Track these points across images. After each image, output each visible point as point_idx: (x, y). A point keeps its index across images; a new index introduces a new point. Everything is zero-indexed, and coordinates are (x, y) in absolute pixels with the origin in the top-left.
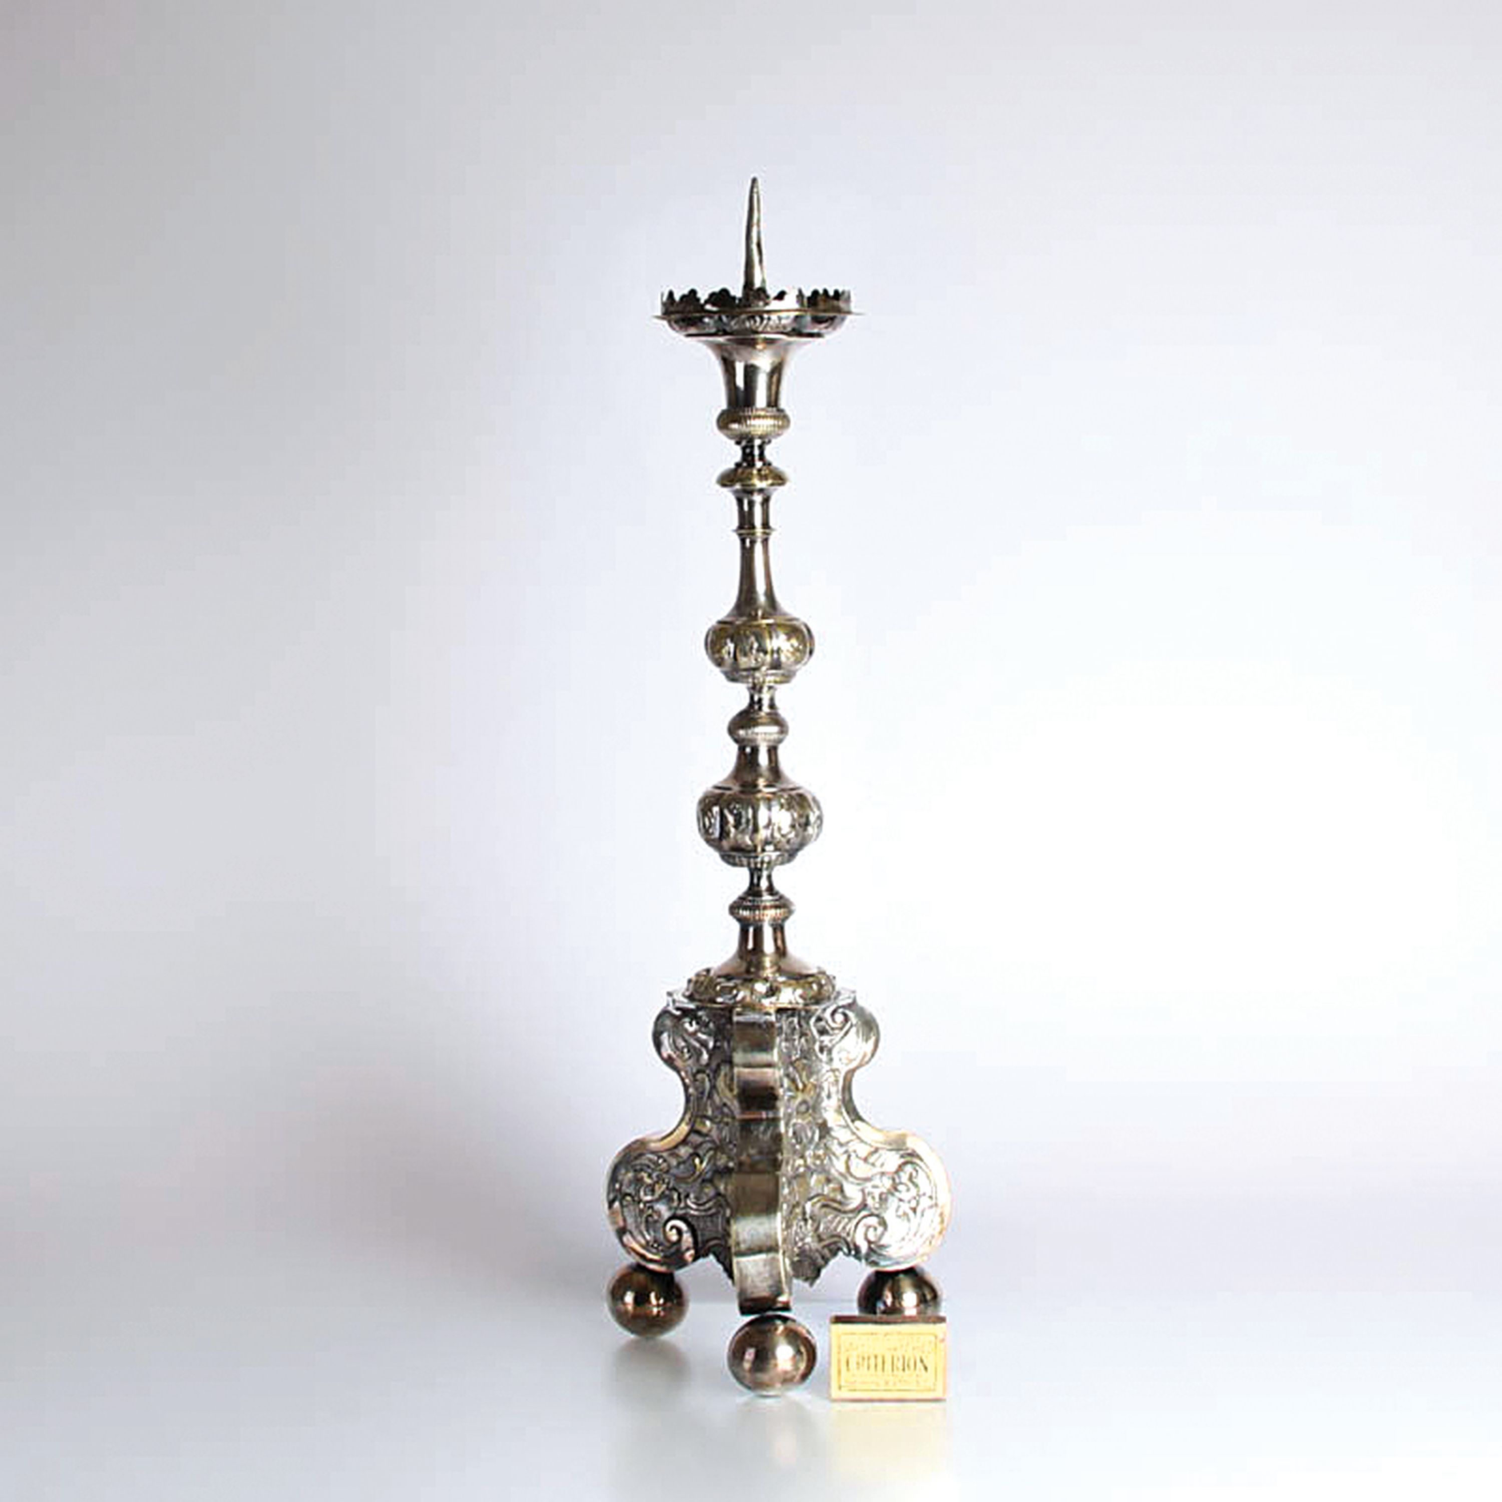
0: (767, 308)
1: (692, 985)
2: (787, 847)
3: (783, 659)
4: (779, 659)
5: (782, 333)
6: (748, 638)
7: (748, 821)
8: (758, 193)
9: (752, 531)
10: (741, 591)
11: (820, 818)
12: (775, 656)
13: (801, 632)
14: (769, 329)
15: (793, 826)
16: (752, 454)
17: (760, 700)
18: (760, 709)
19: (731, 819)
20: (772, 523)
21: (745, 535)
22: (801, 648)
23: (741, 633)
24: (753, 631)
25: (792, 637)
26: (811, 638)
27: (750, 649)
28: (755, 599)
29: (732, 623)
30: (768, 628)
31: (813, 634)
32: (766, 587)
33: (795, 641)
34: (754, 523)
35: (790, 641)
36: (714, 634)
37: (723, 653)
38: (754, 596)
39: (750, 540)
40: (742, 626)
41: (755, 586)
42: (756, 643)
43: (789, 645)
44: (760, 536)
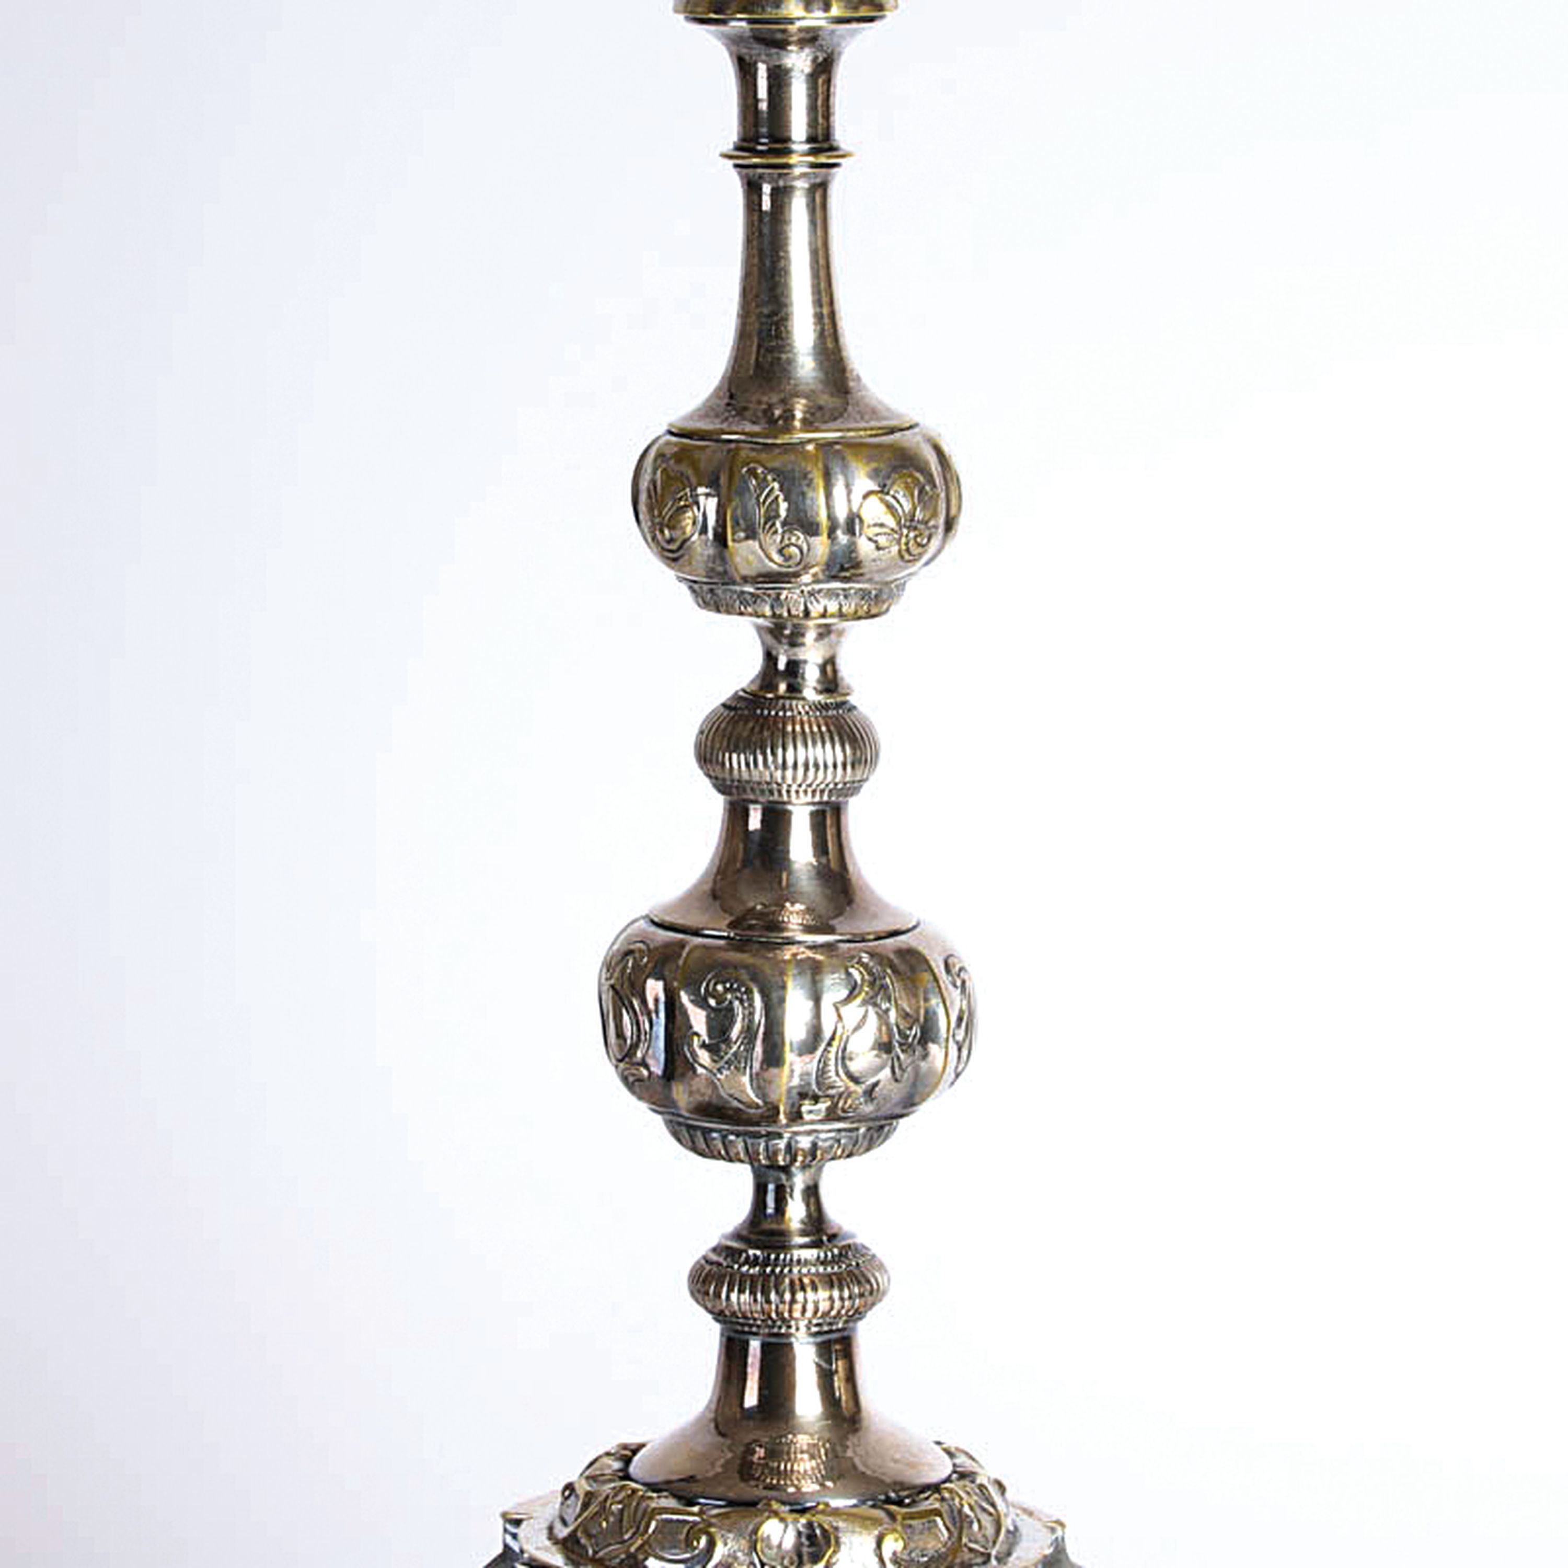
1: (575, 1506)
2: (868, 1109)
3: (865, 548)
4: (851, 548)
6: (762, 484)
7: (749, 1033)
9: (778, 159)
10: (743, 335)
11: (966, 1020)
12: (842, 538)
13: (922, 466)
15: (885, 1047)
17: (794, 668)
18: (794, 689)
19: (698, 1019)
20: (841, 135)
21: (760, 171)
22: (919, 515)
23: (742, 467)
24: (776, 464)
25: (893, 483)
26: (950, 484)
27: (765, 516)
28: (785, 366)
29: (715, 437)
30: (820, 456)
31: (956, 472)
32: (818, 328)
33: (901, 493)
34: (786, 134)
35: (888, 493)
36: (660, 466)
37: (683, 524)
38: (784, 356)
39: (775, 185)
40: (744, 448)
41: (786, 327)
42: (785, 500)
43: (883, 508)
44: (804, 175)
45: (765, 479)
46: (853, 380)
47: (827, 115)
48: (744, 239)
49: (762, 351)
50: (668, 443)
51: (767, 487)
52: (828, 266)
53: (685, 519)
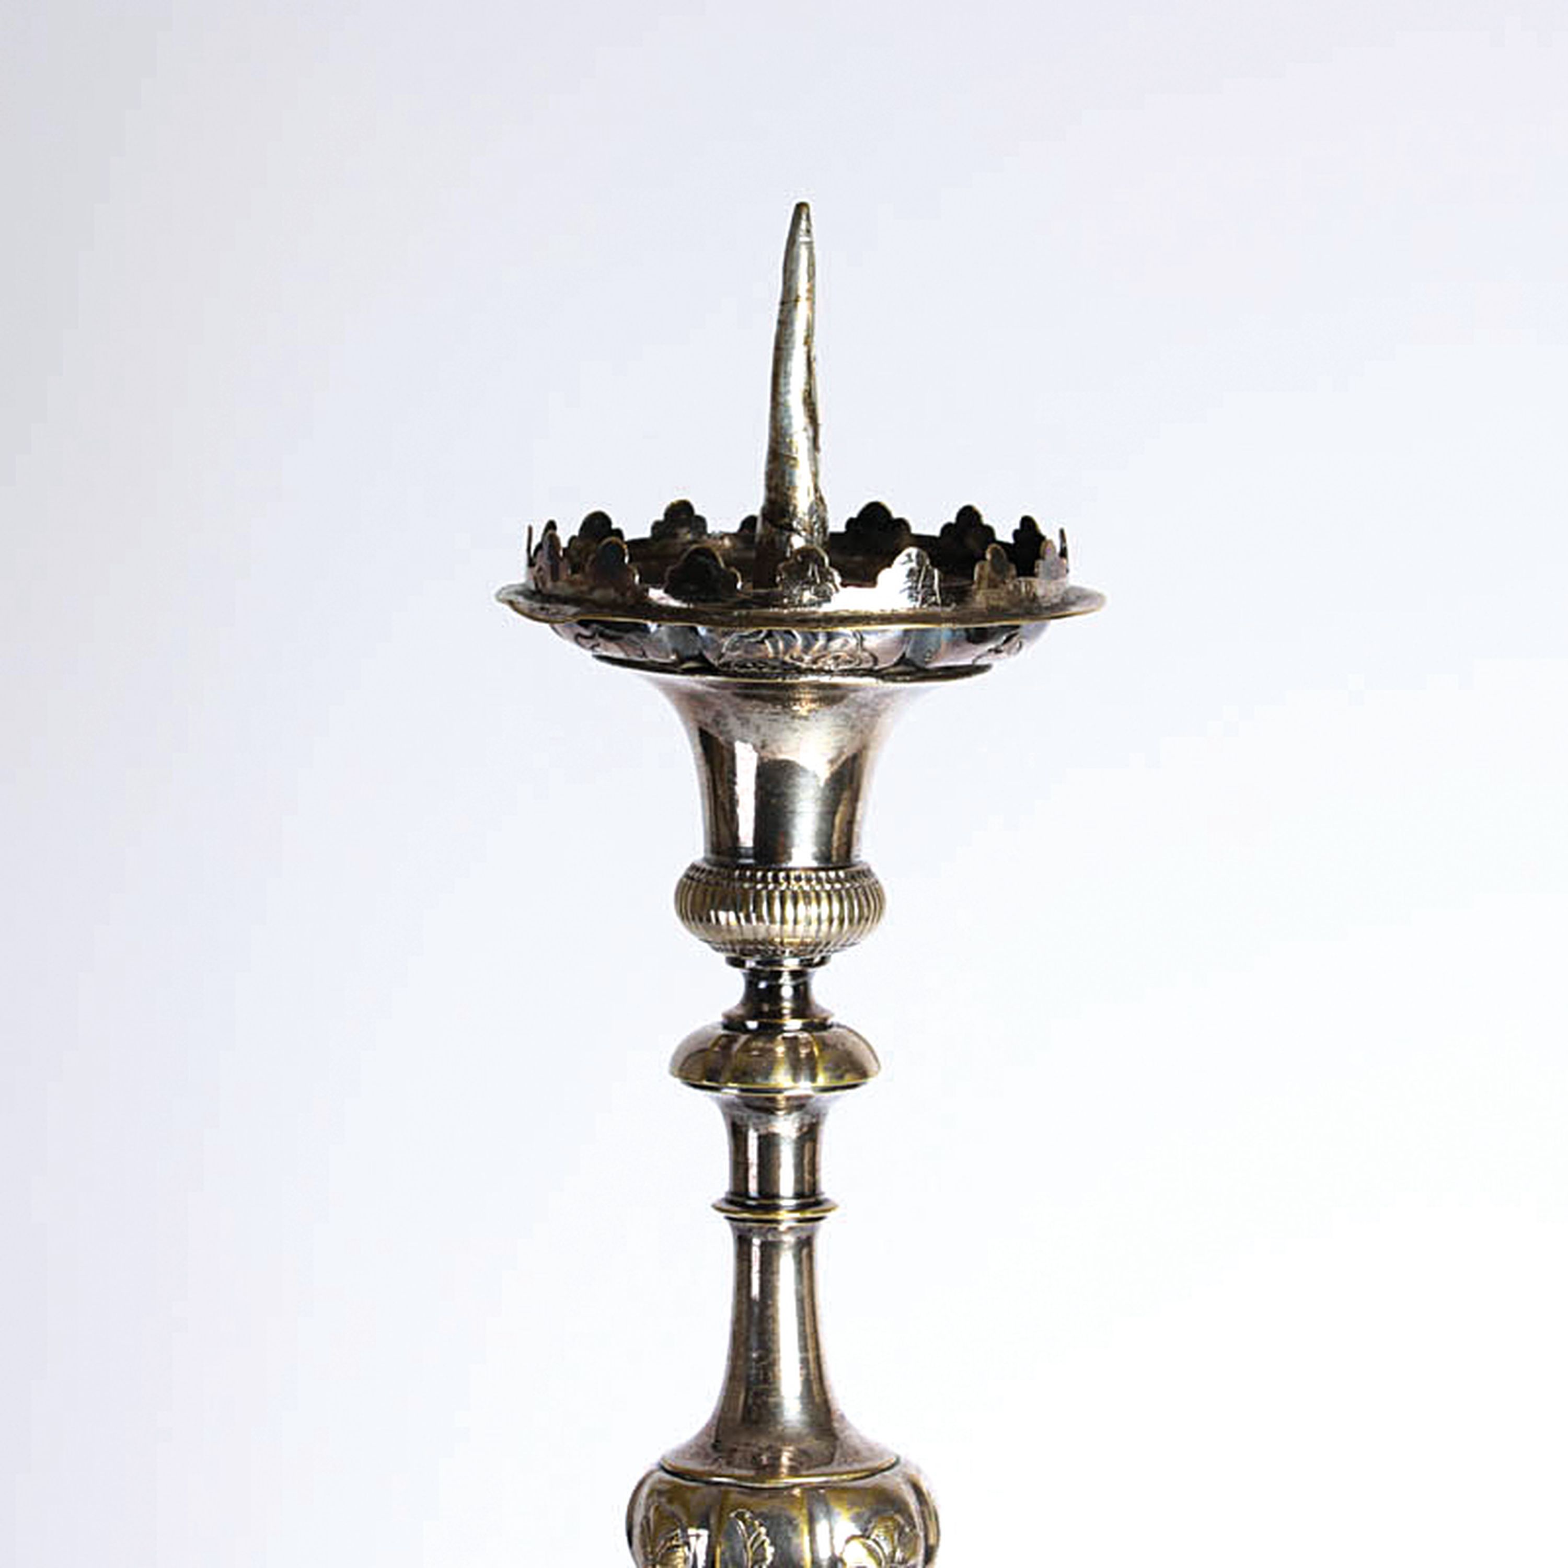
0: (826, 608)
5: (870, 673)
6: (750, 1528)
8: (810, 245)
9: (767, 1215)
10: (734, 1377)
13: (901, 1507)
14: (830, 664)
16: (774, 992)
20: (827, 1187)
21: (749, 1224)
22: (899, 1555)
23: (732, 1511)
24: (764, 1510)
25: (874, 1528)
26: (928, 1522)
27: (752, 1559)
28: (773, 1410)
29: (705, 1478)
30: (805, 1502)
31: (934, 1507)
32: (804, 1372)
33: (882, 1538)
34: (775, 1191)
35: (868, 1538)
36: (653, 1503)
37: (675, 1563)
38: (771, 1400)
39: (764, 1239)
40: (733, 1491)
41: (773, 1371)
42: (772, 1544)
43: (864, 1552)
44: (791, 1229)
45: (753, 1524)
46: (838, 1421)
47: (814, 1171)
48: (734, 1288)
49: (751, 1394)
50: (661, 1481)
51: (753, 1532)
52: (814, 1313)
53: (675, 1559)
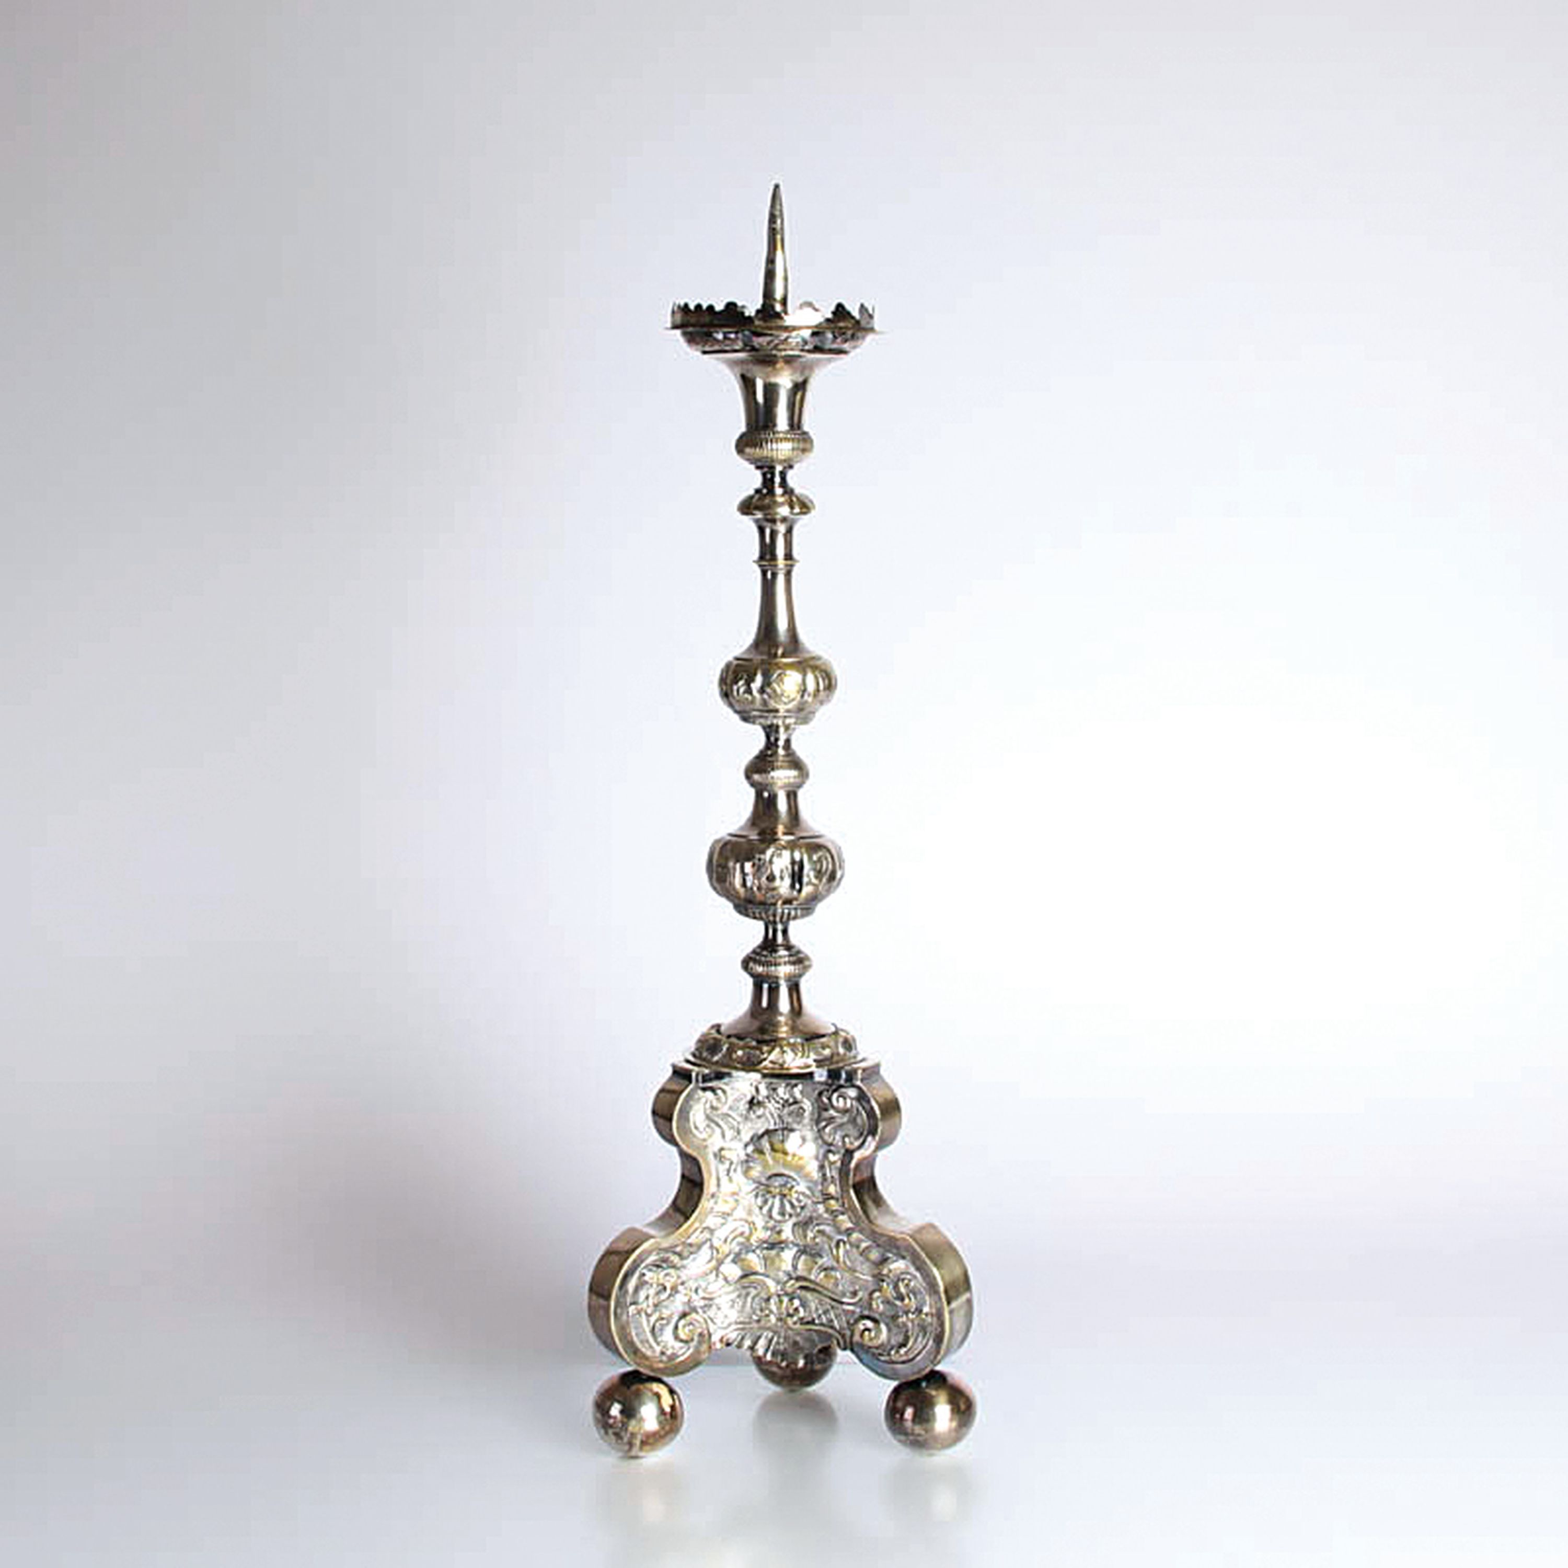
9: (772, 563)
16: (772, 480)
17: (776, 742)
18: (776, 751)
20: (795, 553)
21: (767, 567)
34: (776, 554)
38: (775, 632)
39: (772, 572)
41: (775, 621)
44: (782, 568)
46: (800, 642)
47: (791, 550)
